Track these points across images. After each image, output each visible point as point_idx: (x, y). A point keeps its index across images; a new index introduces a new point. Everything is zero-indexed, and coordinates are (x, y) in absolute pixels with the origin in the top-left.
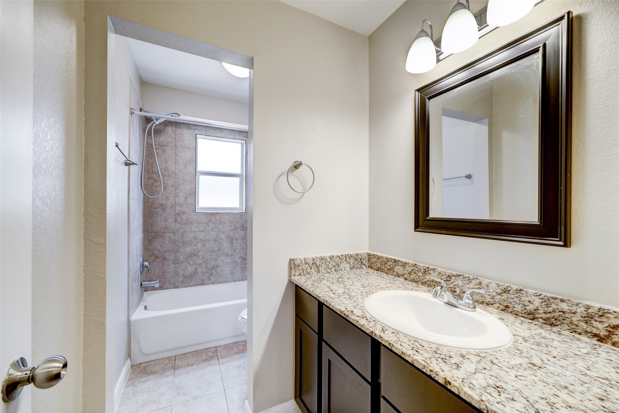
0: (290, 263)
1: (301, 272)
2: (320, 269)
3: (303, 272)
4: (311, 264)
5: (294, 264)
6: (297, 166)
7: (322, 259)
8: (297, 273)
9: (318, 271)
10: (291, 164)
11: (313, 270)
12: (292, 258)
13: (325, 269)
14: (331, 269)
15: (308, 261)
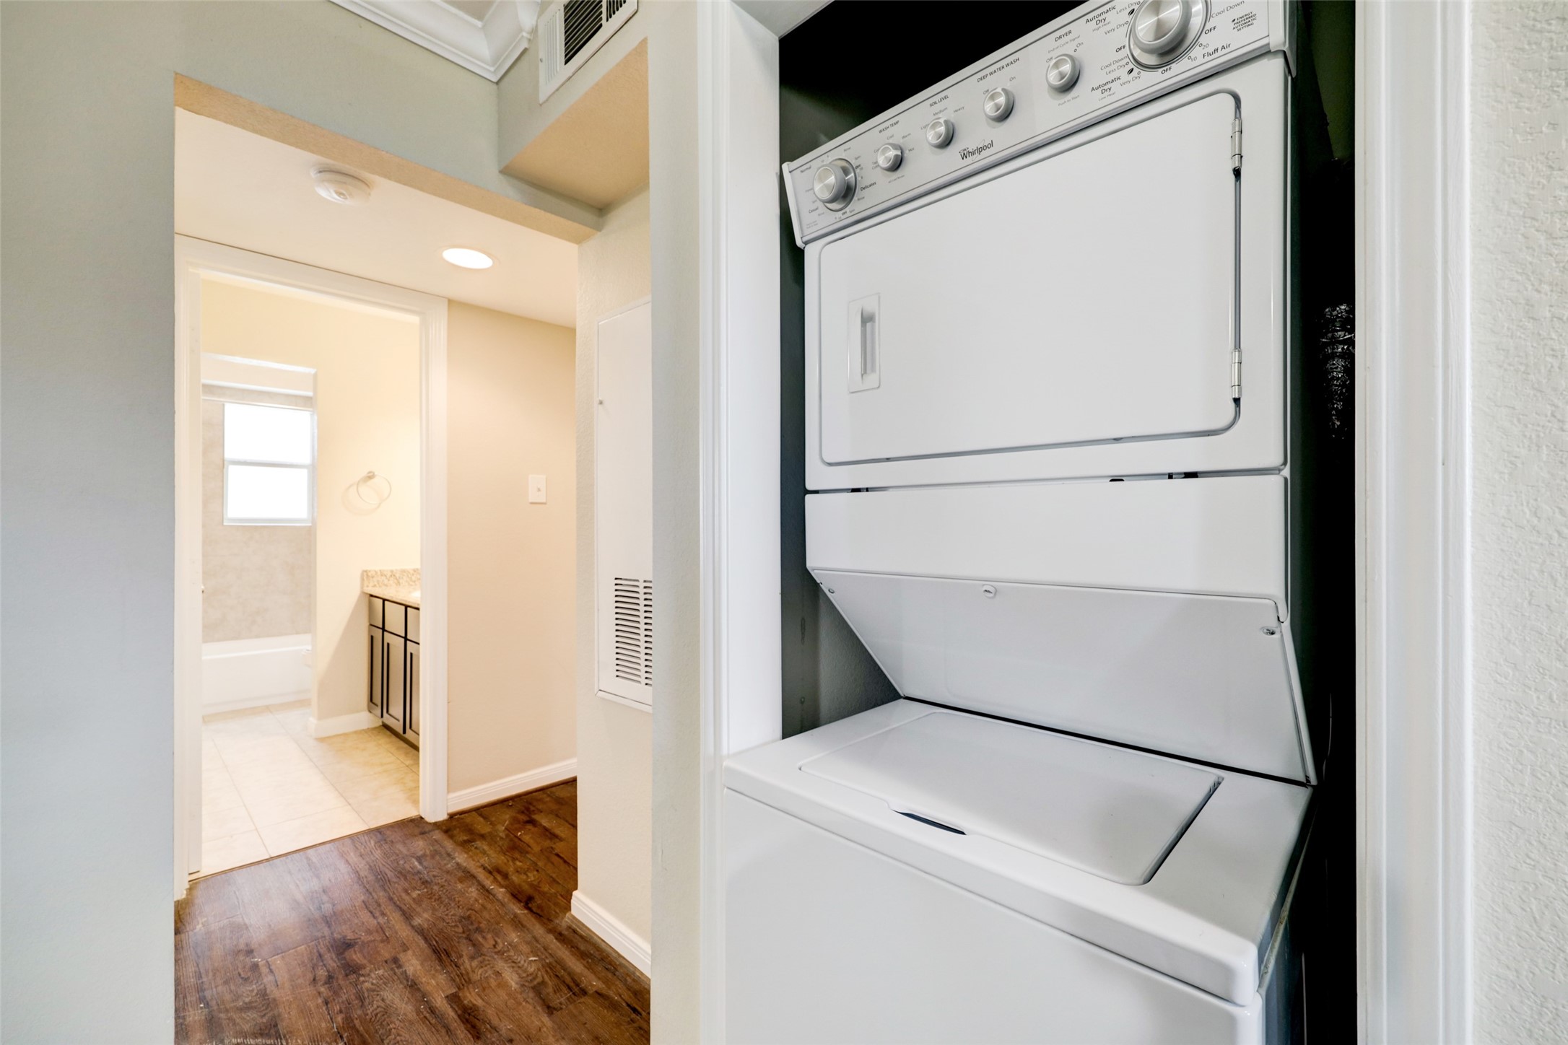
0: (362, 575)
1: (376, 583)
2: (401, 581)
3: (378, 584)
4: (388, 576)
5: (367, 575)
6: (370, 476)
7: (403, 571)
8: (371, 584)
9: (398, 583)
10: (364, 474)
11: (391, 582)
12: (365, 569)
13: (407, 581)
14: (415, 582)
15: (385, 573)
